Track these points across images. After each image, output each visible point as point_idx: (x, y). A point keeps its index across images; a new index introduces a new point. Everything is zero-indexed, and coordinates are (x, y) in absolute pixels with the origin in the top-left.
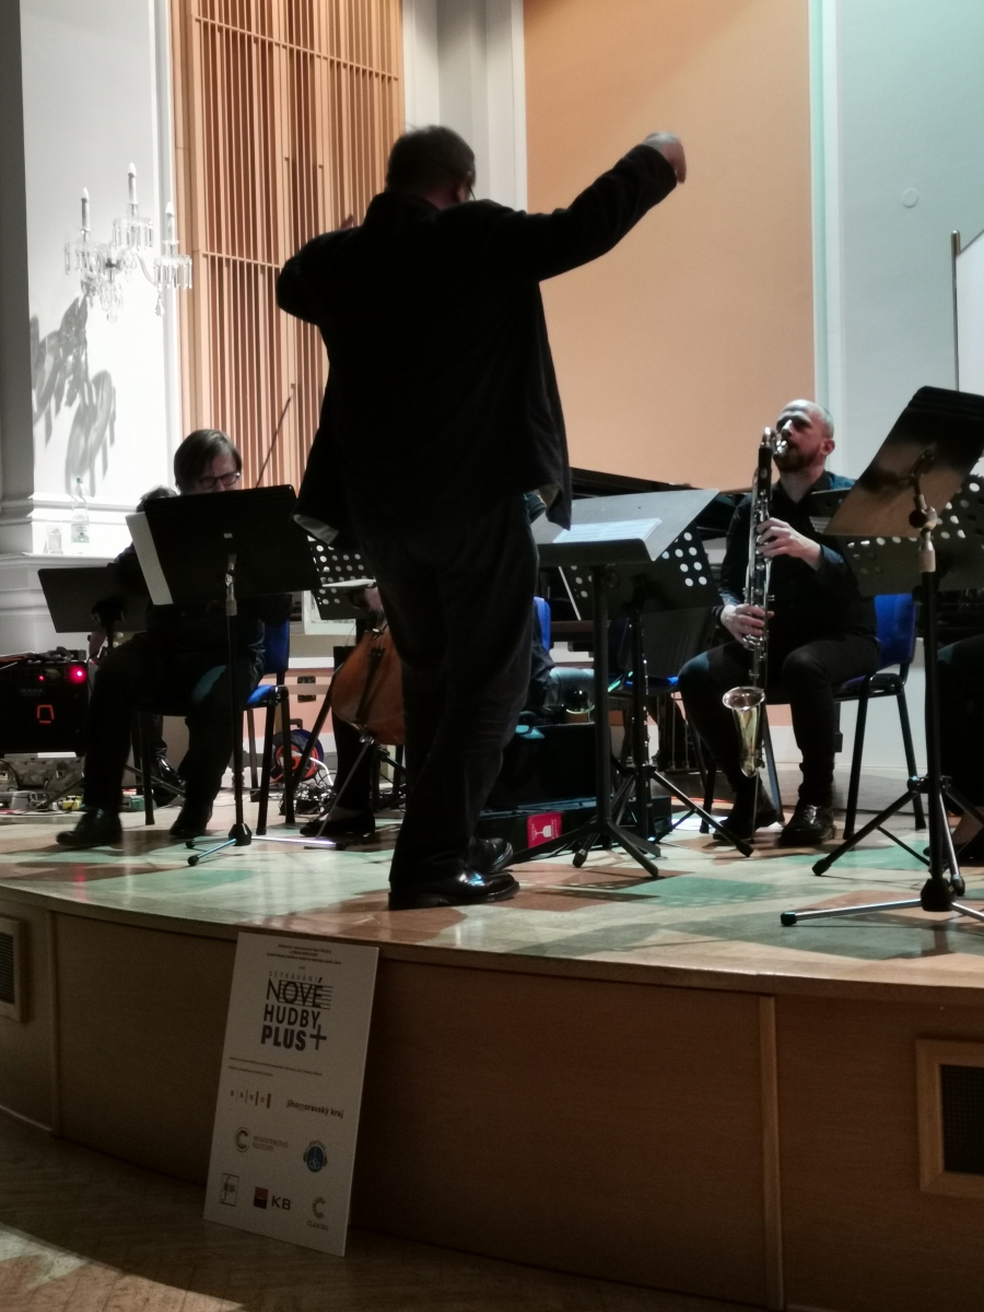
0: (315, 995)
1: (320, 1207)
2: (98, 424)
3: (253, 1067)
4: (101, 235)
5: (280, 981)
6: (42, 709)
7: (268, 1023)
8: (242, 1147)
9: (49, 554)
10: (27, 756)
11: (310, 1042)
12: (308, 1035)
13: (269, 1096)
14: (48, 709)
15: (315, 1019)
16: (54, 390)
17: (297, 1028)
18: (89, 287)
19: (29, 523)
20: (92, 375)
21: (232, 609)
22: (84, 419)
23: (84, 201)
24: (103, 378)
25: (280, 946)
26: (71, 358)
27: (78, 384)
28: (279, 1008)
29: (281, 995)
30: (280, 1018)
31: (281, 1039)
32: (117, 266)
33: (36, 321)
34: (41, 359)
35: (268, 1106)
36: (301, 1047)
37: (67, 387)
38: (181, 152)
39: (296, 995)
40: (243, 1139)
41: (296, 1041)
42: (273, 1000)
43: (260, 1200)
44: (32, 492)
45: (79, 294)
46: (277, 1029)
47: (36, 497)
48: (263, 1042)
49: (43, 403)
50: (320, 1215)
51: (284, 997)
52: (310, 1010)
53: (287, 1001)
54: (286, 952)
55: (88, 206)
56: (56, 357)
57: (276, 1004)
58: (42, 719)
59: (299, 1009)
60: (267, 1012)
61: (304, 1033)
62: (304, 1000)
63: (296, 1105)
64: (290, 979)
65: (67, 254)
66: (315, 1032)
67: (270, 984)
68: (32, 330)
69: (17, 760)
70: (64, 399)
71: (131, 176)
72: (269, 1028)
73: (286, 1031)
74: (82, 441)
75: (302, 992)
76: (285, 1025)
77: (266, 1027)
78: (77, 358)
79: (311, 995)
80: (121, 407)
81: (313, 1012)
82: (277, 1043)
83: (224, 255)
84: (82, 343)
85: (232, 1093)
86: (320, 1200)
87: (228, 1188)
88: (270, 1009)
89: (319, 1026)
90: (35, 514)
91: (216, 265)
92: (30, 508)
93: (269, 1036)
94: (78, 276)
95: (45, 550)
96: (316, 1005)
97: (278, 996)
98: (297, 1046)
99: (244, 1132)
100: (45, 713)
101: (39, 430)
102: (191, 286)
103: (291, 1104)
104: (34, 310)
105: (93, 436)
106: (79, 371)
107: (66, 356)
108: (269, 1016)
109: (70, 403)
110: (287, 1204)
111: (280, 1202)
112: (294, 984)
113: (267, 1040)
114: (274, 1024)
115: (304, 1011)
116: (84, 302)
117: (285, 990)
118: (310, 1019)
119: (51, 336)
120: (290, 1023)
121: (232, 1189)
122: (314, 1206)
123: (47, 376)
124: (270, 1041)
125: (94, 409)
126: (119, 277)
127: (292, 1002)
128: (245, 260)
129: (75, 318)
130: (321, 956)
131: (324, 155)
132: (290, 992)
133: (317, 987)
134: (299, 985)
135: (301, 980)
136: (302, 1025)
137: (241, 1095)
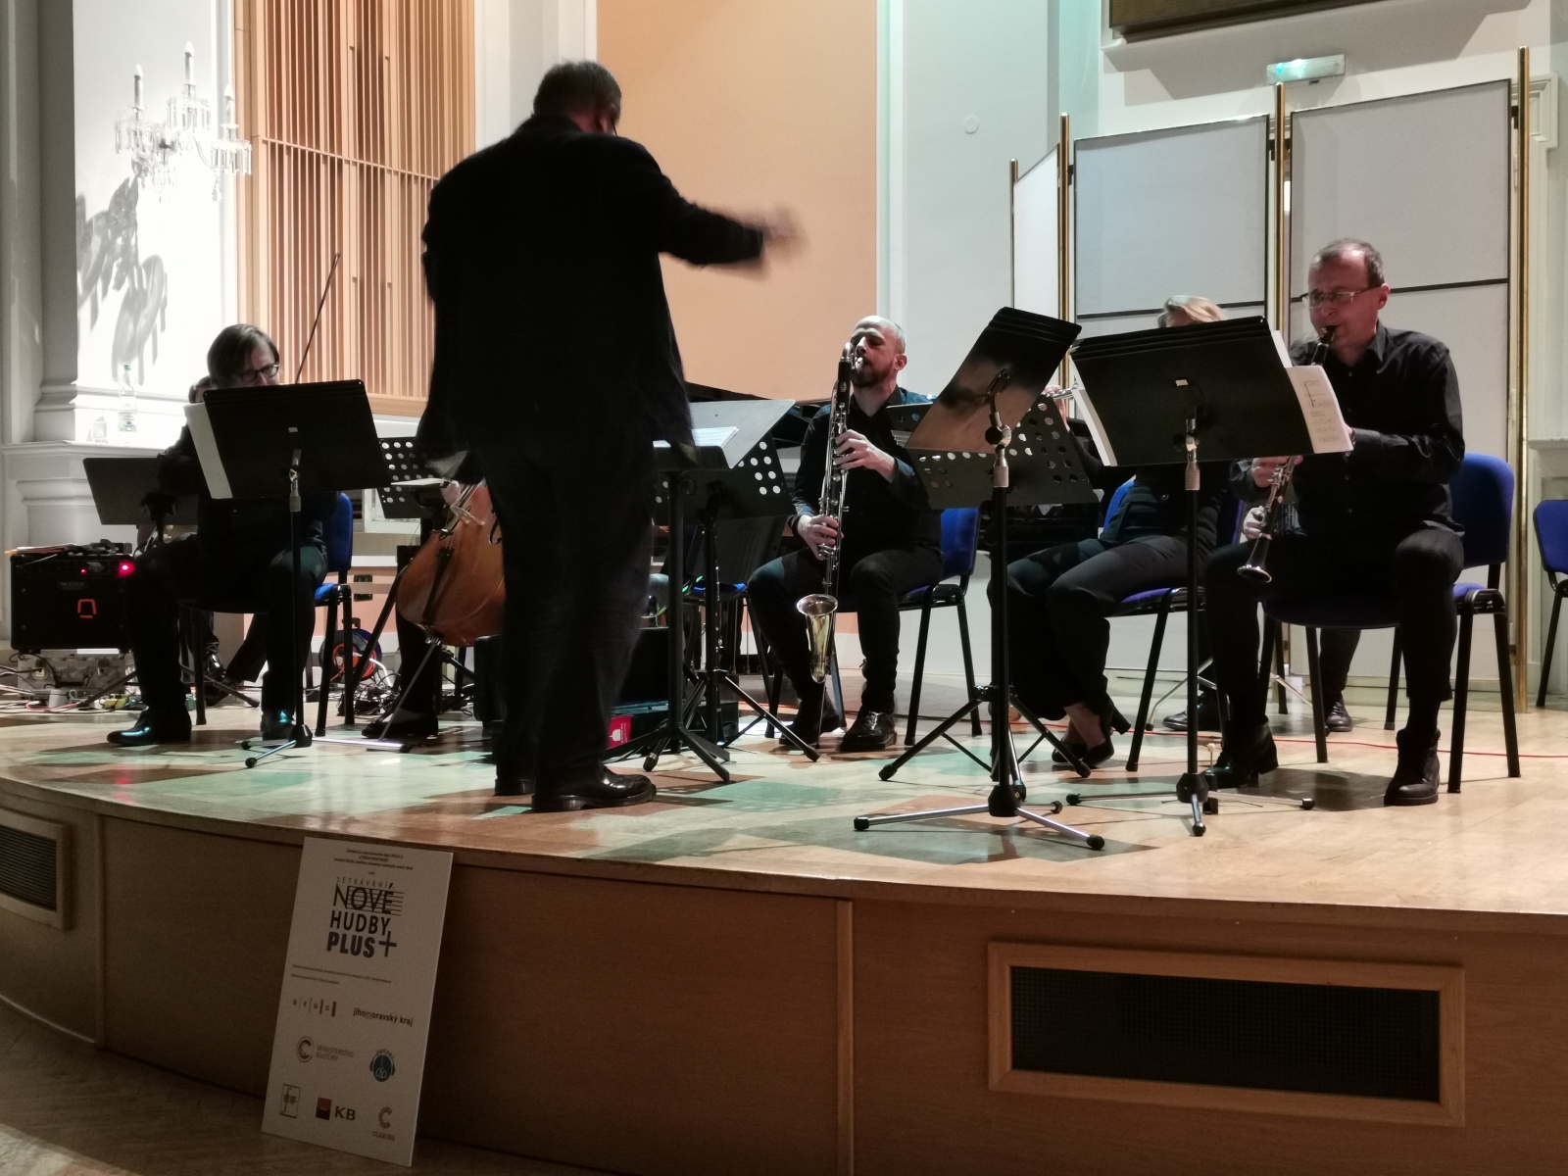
0: (385, 901)
1: (386, 1118)
2: (148, 310)
3: (318, 975)
4: (155, 114)
5: (349, 887)
6: (82, 603)
7: (334, 929)
8: (305, 1057)
9: (93, 443)
10: (66, 652)
11: (379, 949)
12: (377, 941)
13: (335, 1004)
14: (90, 603)
15: (385, 926)
16: (101, 272)
17: (365, 934)
18: (140, 167)
19: (72, 409)
20: (142, 259)
21: (296, 506)
22: (133, 304)
23: (137, 78)
24: (153, 263)
25: (349, 851)
26: (119, 241)
27: (128, 266)
28: (346, 914)
29: (349, 902)
30: (348, 924)
31: (348, 946)
32: (172, 147)
33: (83, 200)
34: (88, 240)
35: (333, 1014)
36: (370, 954)
37: (115, 270)
38: (240, 34)
39: (365, 902)
40: (306, 1049)
41: (364, 948)
42: (340, 907)
43: (323, 1112)
44: (75, 378)
45: (130, 174)
46: (345, 936)
47: (79, 383)
48: (329, 949)
49: (90, 284)
50: (387, 1125)
51: (352, 904)
52: (379, 916)
53: (355, 907)
54: (356, 857)
55: (141, 83)
56: (104, 238)
57: (344, 910)
58: (82, 613)
59: (368, 915)
60: (333, 919)
61: (373, 940)
62: (374, 906)
63: (363, 1014)
64: (358, 885)
65: (118, 130)
66: (384, 939)
67: (338, 890)
68: (78, 209)
69: (56, 656)
70: (112, 282)
71: (188, 55)
72: (337, 935)
73: (354, 937)
74: (131, 326)
75: (372, 898)
76: (352, 932)
77: (332, 934)
78: (127, 240)
79: (381, 901)
80: (173, 292)
81: (383, 919)
82: (343, 950)
83: (284, 142)
84: (132, 225)
85: (295, 1002)
86: (387, 1110)
87: (288, 1099)
88: (336, 916)
89: (389, 933)
90: (77, 401)
91: (276, 152)
92: (73, 394)
93: (336, 943)
94: (128, 155)
95: (89, 438)
96: (385, 911)
97: (345, 903)
98: (365, 954)
99: (307, 1042)
100: (87, 608)
101: (84, 313)
102: (250, 173)
103: (358, 1012)
104: (81, 188)
105: (143, 322)
106: (129, 256)
107: (115, 237)
108: (335, 923)
109: (118, 287)
110: (351, 1115)
111: (344, 1113)
112: (363, 890)
113: (333, 947)
114: (341, 931)
115: (373, 917)
116: (135, 182)
117: (353, 896)
118: (380, 925)
119: (98, 217)
120: (358, 930)
121: (293, 1100)
122: (381, 1116)
123: (94, 259)
124: (336, 948)
125: (145, 293)
126: (173, 158)
127: (361, 908)
128: (307, 149)
129: (126, 198)
130: (392, 861)
131: (390, 46)
132: (359, 898)
133: (387, 892)
134: (368, 891)
135: (370, 886)
136: (370, 932)
137: (305, 1004)
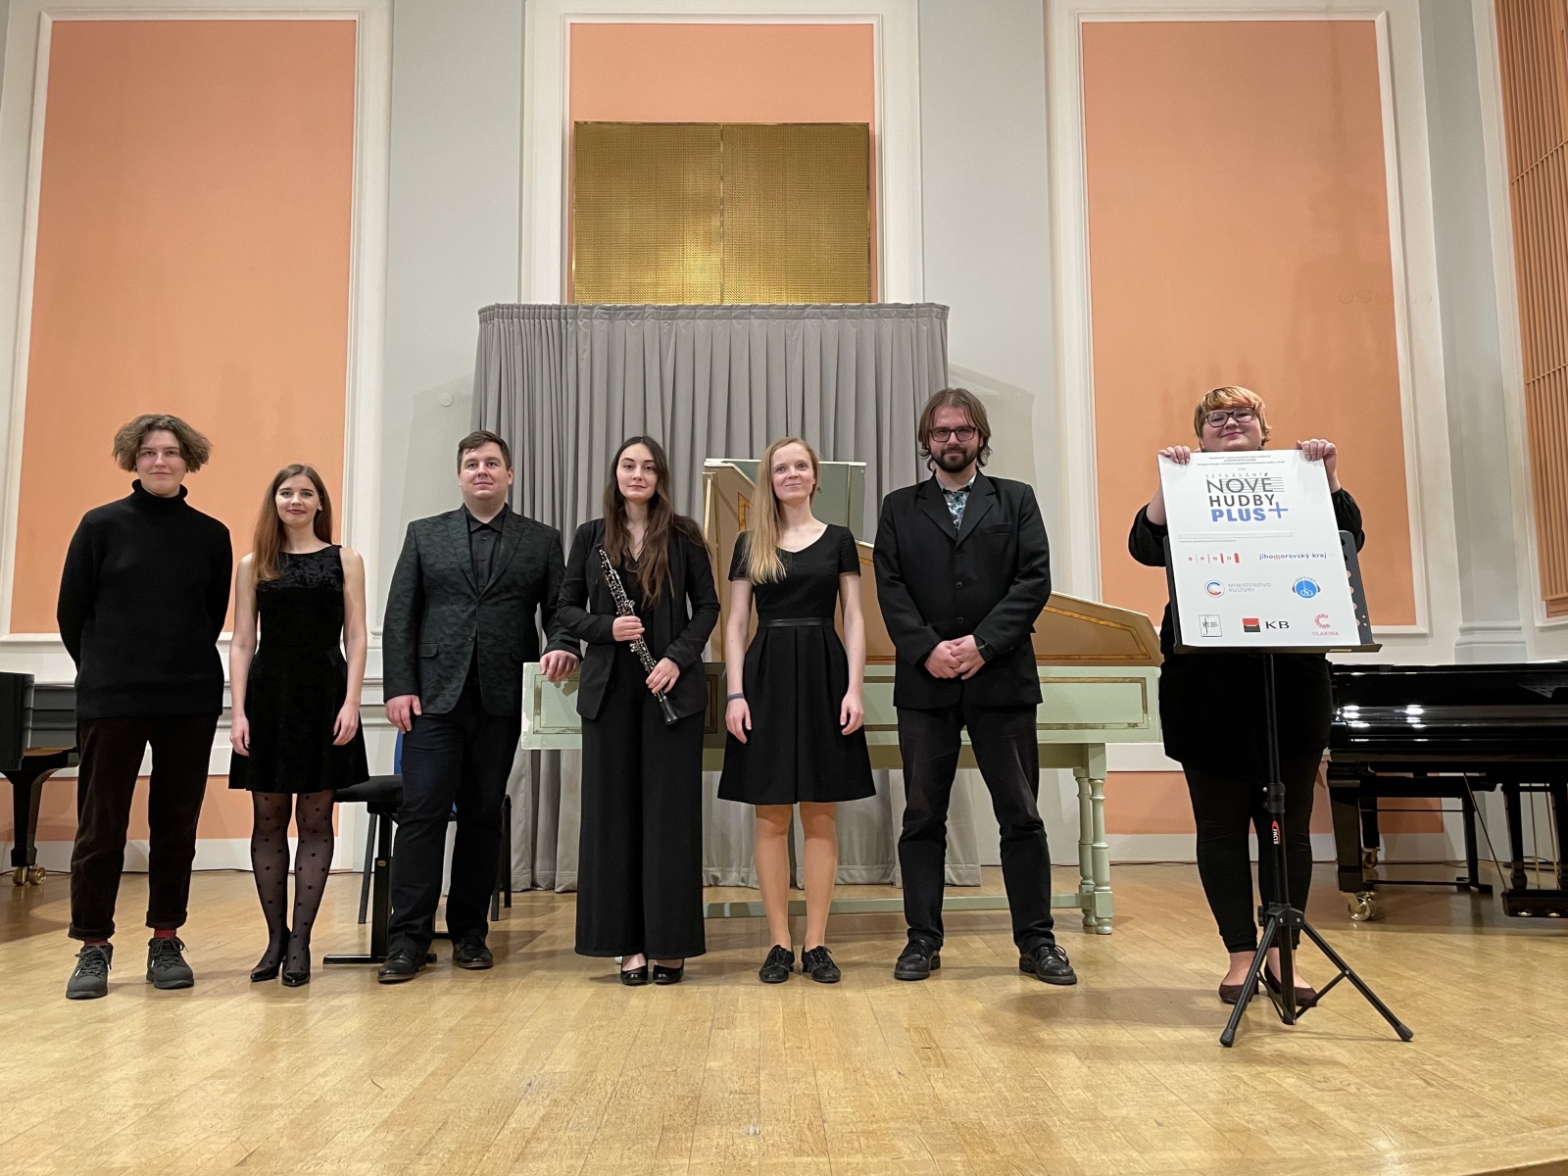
0: (1264, 484)
1: (1323, 621)
3: (1210, 538)
5: (1220, 480)
7: (1213, 508)
8: (1216, 593)
11: (1270, 516)
12: (1266, 510)
13: (1236, 556)
15: (1270, 500)
17: (1252, 506)
28: (1225, 497)
29: (1225, 489)
30: (1230, 502)
31: (1235, 515)
36: (1261, 519)
39: (1243, 487)
40: (1214, 588)
41: (1253, 515)
42: (1215, 493)
43: (1251, 627)
46: (1229, 512)
48: (1215, 520)
50: (1327, 626)
51: (1229, 489)
52: (1262, 494)
53: (1233, 491)
54: (1222, 461)
57: (1221, 495)
59: (1250, 495)
60: (1212, 501)
61: (1261, 510)
62: (1253, 490)
64: (1230, 479)
66: (1274, 507)
67: (1209, 483)
72: (1221, 513)
73: (1240, 511)
75: (1249, 484)
76: (1236, 507)
77: (1214, 512)
79: (1259, 485)
81: (1266, 496)
82: (1231, 519)
86: (1322, 616)
87: (1206, 626)
88: (1214, 498)
89: (1277, 504)
93: (1221, 515)
96: (1265, 490)
97: (1222, 490)
98: (1257, 519)
99: (1215, 583)
108: (1216, 504)
110: (1284, 625)
111: (1277, 625)
112: (1238, 480)
113: (1219, 519)
114: (1223, 508)
115: (1254, 496)
117: (1227, 485)
118: (1264, 499)
120: (1241, 504)
121: (1213, 625)
122: (1318, 621)
124: (1223, 519)
127: (1240, 491)
130: (1258, 460)
132: (1235, 486)
133: (1263, 480)
134: (1243, 481)
135: (1244, 477)
136: (1256, 504)
137: (1202, 558)
